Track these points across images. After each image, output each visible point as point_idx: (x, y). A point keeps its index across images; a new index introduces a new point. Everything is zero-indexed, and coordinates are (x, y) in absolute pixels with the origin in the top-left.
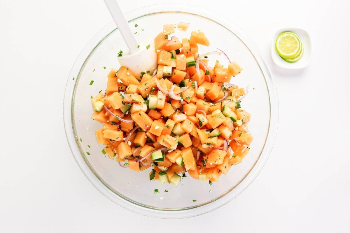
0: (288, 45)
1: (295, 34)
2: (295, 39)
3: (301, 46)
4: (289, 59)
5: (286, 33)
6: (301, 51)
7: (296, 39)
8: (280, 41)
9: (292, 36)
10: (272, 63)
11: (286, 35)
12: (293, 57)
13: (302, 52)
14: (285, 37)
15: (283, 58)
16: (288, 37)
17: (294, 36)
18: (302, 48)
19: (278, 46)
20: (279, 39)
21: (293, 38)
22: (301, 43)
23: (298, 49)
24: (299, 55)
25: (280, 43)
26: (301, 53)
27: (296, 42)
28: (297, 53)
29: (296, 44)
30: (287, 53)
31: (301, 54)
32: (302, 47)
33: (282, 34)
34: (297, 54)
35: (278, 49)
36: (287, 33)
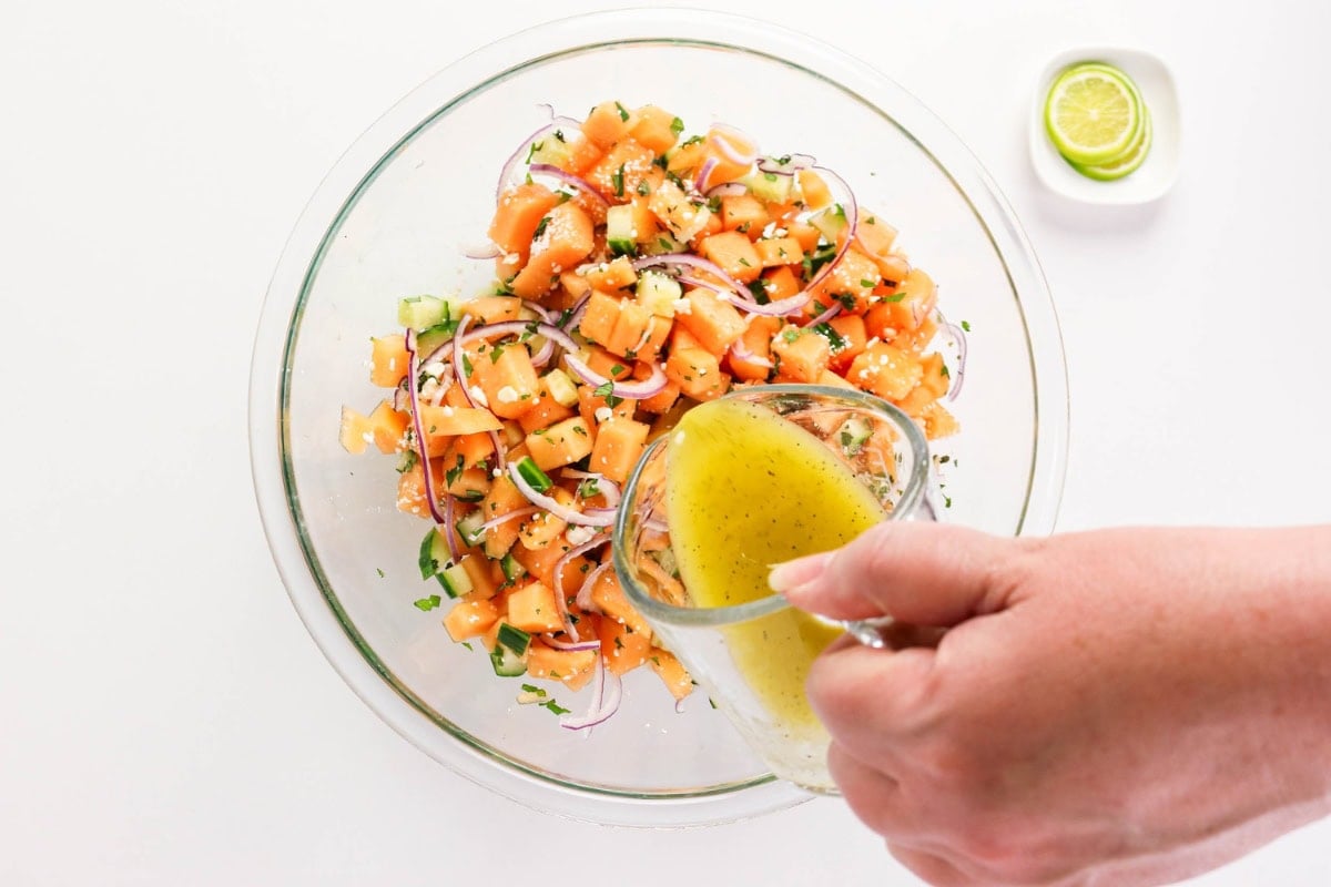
0: (1094, 114)
1: (1120, 75)
2: (1118, 92)
3: (1141, 118)
4: (1097, 166)
5: (1084, 68)
6: (1143, 136)
7: (1125, 92)
8: (1062, 100)
9: (1107, 78)
10: (1035, 181)
11: (1083, 75)
12: (1111, 160)
13: (1147, 140)
14: (1080, 83)
15: (1075, 165)
16: (1092, 82)
17: (1115, 81)
18: (1148, 123)
19: (1054, 117)
20: (1059, 93)
21: (1113, 85)
22: (1144, 107)
23: (1130, 129)
24: (1134, 153)
25: (1062, 106)
26: (1141, 142)
27: (1124, 104)
28: (1127, 144)
29: (1124, 110)
30: (1092, 143)
31: (1143, 149)
32: (1144, 122)
33: (1070, 73)
34: (1128, 150)
35: (1057, 130)
36: (1090, 70)
